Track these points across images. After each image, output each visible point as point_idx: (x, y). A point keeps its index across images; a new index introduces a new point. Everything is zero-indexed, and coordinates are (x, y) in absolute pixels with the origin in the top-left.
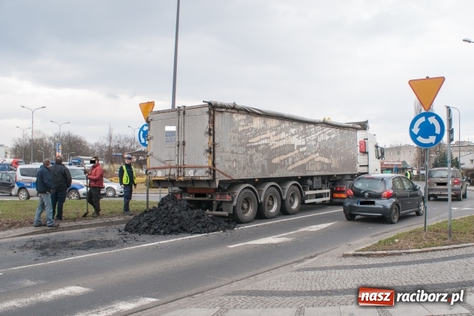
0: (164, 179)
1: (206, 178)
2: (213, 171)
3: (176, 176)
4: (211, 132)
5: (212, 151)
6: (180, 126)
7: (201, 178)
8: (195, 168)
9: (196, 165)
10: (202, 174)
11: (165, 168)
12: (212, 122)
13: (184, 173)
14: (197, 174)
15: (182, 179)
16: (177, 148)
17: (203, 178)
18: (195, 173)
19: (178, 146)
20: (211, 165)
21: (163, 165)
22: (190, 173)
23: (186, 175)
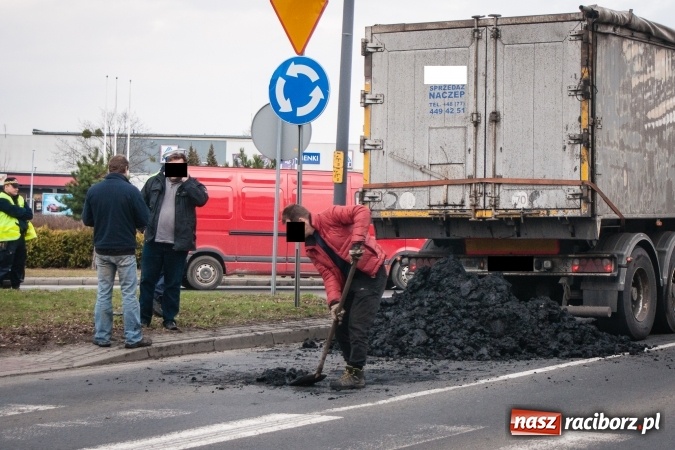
0: (426, 215)
1: (570, 213)
2: (589, 192)
3: (467, 205)
4: (587, 90)
5: (587, 141)
6: (482, 70)
7: (553, 214)
8: (534, 185)
9: (538, 176)
10: (555, 202)
11: (430, 185)
12: (589, 62)
13: (497, 199)
14: (541, 202)
15: (489, 214)
16: (471, 129)
17: (560, 214)
18: (532, 199)
19: (476, 124)
20: (586, 177)
21: (420, 177)
22: (516, 200)
23: (503, 204)
